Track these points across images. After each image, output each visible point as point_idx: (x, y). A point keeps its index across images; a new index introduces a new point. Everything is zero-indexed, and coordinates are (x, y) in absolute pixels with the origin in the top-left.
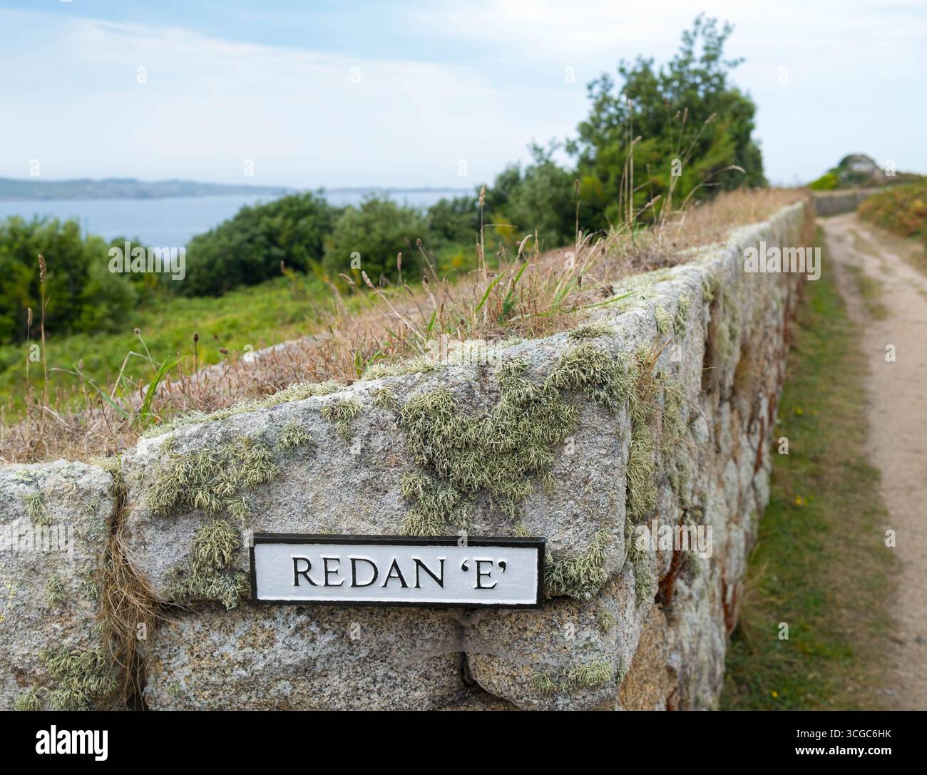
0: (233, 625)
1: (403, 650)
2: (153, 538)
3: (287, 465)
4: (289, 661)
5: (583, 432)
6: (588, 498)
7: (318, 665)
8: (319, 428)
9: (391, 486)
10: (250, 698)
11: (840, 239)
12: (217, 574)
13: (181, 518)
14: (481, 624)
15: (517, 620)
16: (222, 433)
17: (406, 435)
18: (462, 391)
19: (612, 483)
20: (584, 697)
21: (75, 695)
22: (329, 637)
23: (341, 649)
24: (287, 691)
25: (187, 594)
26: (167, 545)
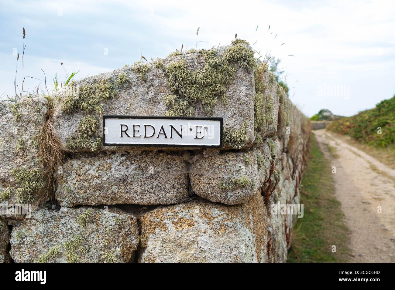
0: (94, 162)
1: (164, 175)
2: (63, 123)
3: (119, 91)
4: (117, 176)
5: (238, 80)
6: (240, 106)
7: (129, 179)
8: (133, 76)
9: (161, 100)
10: (100, 194)
11: (320, 136)
12: (89, 137)
13: (75, 115)
14: (197, 162)
15: (211, 160)
16: (94, 80)
17: (167, 79)
18: (190, 62)
19: (249, 101)
20: (239, 193)
21: (27, 189)
22: (134, 167)
23: (139, 172)
24: (116, 191)
25: (76, 146)
26: (69, 126)
